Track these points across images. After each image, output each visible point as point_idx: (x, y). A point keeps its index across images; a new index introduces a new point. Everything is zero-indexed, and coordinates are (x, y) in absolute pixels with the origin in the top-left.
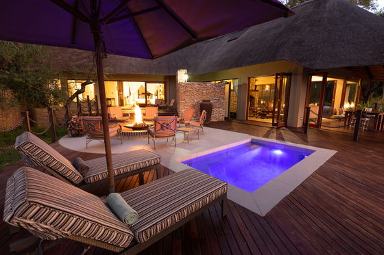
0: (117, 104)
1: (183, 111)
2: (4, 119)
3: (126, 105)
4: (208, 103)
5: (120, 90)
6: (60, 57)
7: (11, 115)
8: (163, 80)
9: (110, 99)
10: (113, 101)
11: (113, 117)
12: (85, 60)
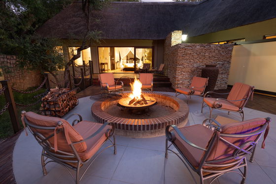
0: (110, 67)
1: (180, 77)
2: (22, 81)
3: (117, 68)
4: (214, 68)
5: (112, 55)
6: (61, 26)
7: (27, 78)
8: (151, 45)
9: (104, 64)
10: (106, 66)
11: (104, 85)
12: (82, 27)
